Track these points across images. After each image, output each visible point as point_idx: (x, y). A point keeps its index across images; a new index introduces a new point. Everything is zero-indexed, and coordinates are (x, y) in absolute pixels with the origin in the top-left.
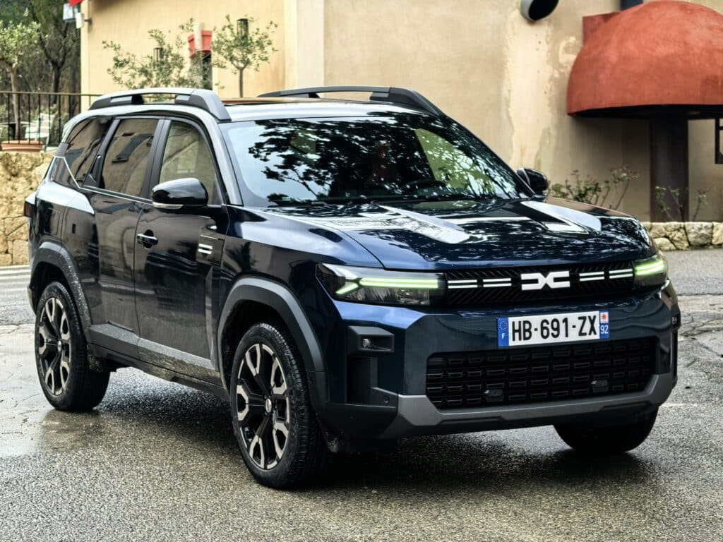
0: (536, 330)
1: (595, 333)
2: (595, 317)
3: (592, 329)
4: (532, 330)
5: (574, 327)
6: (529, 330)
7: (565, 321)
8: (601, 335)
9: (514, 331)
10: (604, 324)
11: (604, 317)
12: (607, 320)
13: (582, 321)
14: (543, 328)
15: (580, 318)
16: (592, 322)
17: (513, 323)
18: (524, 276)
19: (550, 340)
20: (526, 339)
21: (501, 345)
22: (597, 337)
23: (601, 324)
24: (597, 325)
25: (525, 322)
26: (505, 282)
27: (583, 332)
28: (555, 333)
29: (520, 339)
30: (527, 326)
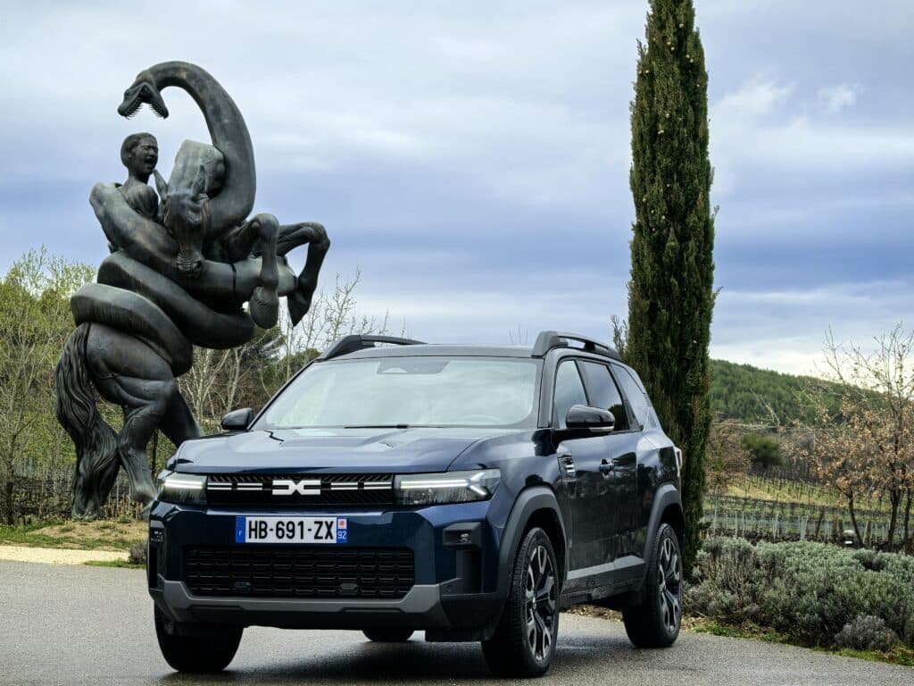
0: (271, 530)
1: (332, 538)
2: (332, 523)
3: (329, 534)
4: (268, 530)
5: (310, 530)
6: (265, 530)
7: (301, 524)
8: (337, 540)
9: (251, 530)
10: (342, 530)
11: (342, 523)
12: (345, 527)
13: (318, 525)
14: (278, 529)
15: (316, 522)
16: (329, 527)
17: (250, 523)
18: (276, 483)
19: (285, 540)
20: (261, 537)
21: (237, 540)
22: (334, 541)
23: (338, 530)
24: (333, 530)
25: (261, 522)
26: (257, 486)
27: (319, 535)
28: (291, 534)
29: (256, 537)
30: (263, 526)
